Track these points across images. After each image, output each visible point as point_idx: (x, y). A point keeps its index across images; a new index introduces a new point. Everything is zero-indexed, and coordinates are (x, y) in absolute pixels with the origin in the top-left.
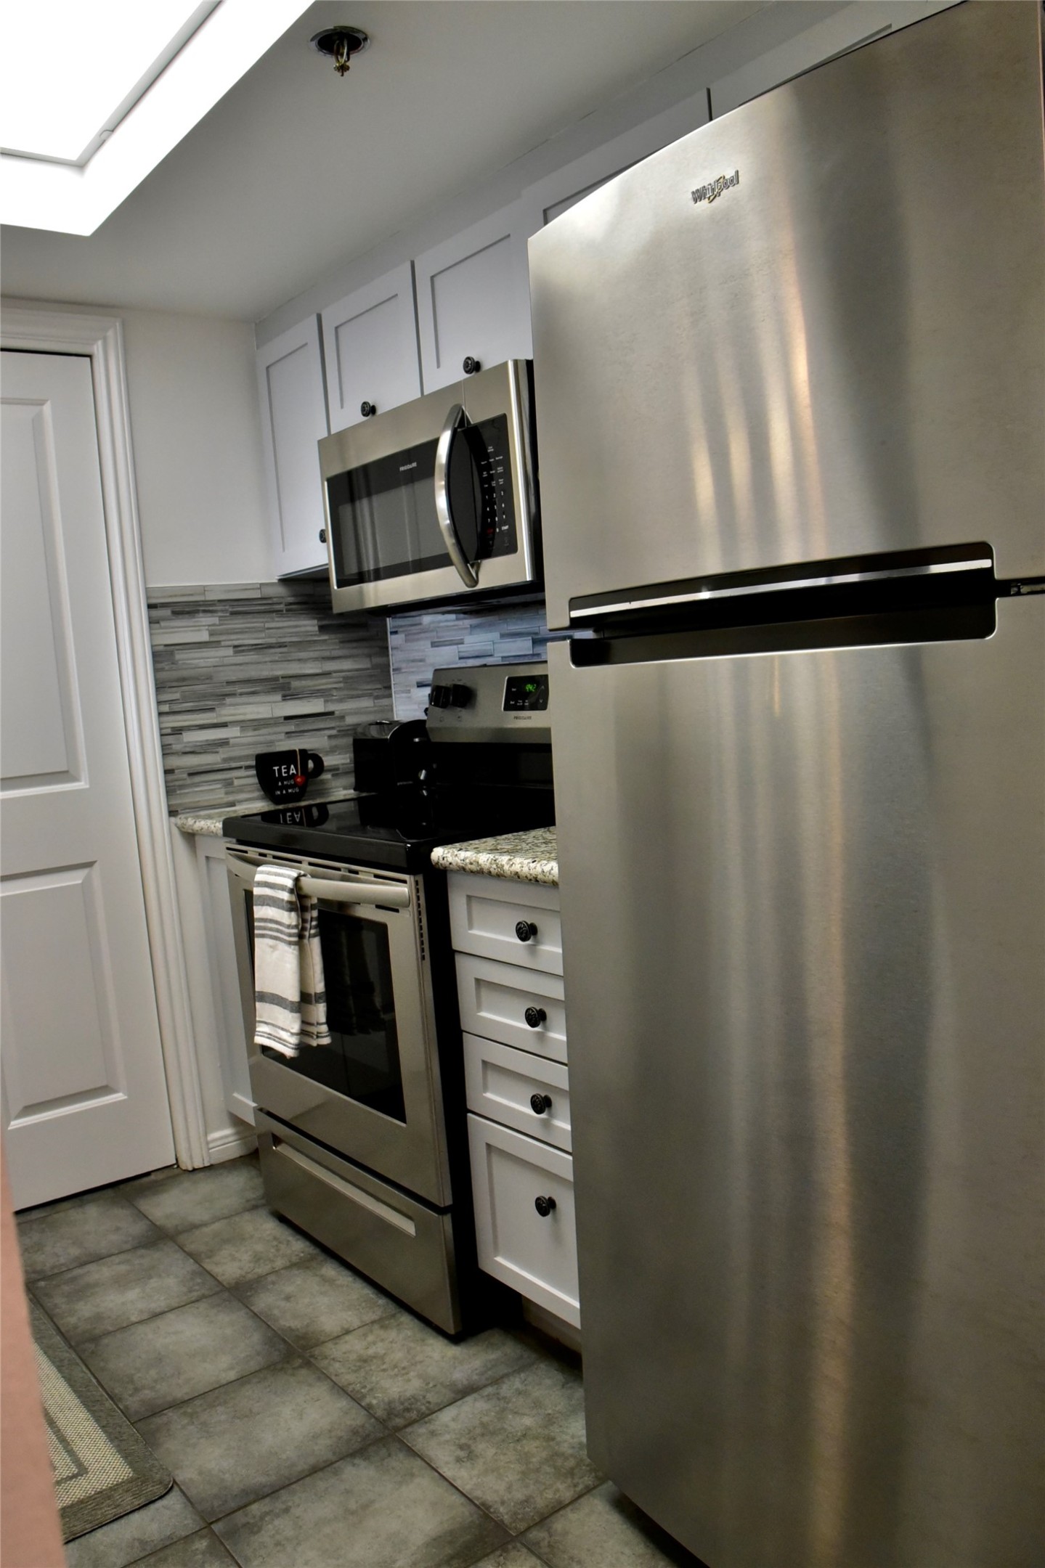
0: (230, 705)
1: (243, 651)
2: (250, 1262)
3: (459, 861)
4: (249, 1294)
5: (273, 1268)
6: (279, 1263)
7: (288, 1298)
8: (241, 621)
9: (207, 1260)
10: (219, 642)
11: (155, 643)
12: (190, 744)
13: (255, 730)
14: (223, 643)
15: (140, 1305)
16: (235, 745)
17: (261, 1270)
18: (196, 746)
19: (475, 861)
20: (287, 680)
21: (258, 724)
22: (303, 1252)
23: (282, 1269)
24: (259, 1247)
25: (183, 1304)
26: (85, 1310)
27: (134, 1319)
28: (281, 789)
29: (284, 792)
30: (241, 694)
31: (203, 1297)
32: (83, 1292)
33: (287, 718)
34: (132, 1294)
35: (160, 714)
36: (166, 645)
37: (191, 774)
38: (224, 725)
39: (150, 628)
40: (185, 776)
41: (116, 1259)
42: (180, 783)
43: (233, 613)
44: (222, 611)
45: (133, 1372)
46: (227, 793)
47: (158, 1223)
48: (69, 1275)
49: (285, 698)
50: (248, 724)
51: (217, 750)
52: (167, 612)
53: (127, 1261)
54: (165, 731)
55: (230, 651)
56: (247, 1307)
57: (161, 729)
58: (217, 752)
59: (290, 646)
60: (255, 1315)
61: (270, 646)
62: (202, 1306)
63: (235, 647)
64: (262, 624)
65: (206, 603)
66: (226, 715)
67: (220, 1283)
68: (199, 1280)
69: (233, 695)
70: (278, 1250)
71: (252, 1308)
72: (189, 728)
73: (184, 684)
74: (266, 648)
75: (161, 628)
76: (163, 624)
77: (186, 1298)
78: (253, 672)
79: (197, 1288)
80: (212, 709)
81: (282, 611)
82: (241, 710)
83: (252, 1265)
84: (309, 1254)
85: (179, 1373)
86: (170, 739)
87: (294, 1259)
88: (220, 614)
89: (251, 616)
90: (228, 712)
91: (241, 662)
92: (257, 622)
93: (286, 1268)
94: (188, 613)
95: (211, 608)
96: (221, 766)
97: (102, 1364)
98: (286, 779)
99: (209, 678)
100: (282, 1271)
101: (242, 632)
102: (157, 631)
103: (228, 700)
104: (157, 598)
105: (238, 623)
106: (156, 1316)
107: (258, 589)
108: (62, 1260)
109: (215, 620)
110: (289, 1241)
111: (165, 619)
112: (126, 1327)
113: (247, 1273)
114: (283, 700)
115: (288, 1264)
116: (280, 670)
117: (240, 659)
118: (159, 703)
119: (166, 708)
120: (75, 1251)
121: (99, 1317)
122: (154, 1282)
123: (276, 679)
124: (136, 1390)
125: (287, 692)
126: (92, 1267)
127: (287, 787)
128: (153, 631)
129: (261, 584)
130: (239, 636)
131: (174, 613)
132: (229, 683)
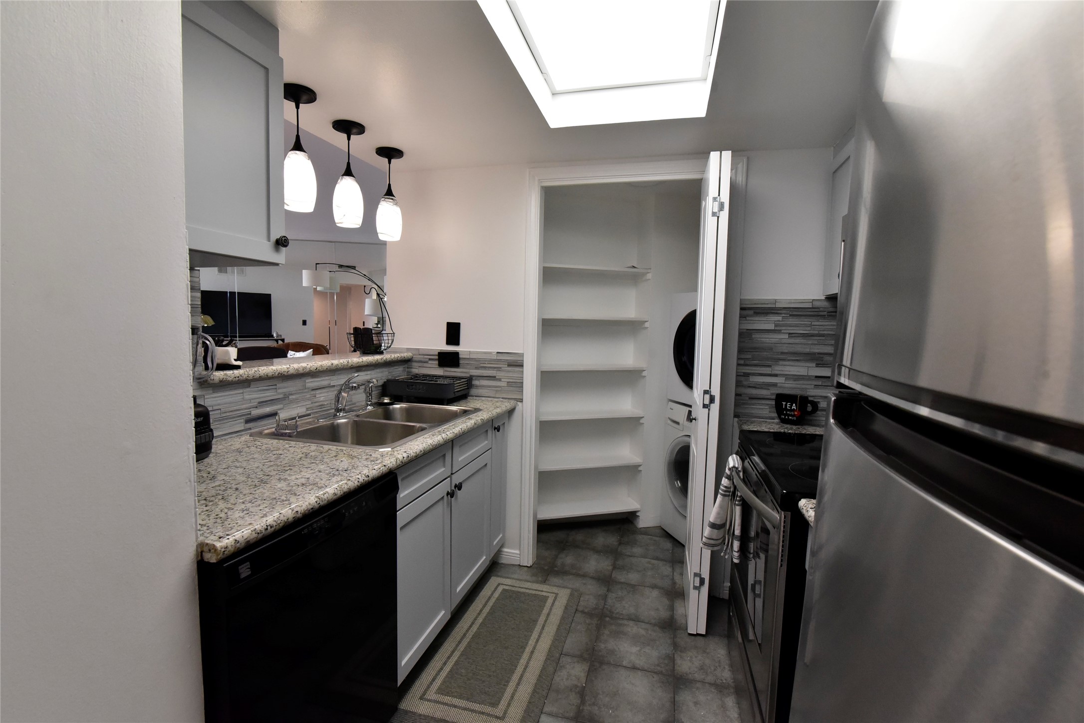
0: (782, 365)
1: (795, 336)
2: (696, 667)
4: (681, 687)
5: (704, 680)
6: (710, 679)
7: (696, 703)
8: (797, 320)
9: (679, 653)
10: (781, 330)
11: (740, 328)
12: (753, 383)
13: (795, 381)
14: (782, 331)
15: (633, 658)
16: (781, 387)
17: (697, 676)
18: (757, 384)
20: (822, 356)
21: (797, 378)
22: (726, 680)
23: (708, 683)
24: (707, 662)
25: (650, 670)
26: (612, 644)
27: (625, 663)
28: (785, 415)
29: (787, 417)
30: (789, 360)
31: (661, 673)
32: (617, 634)
33: (816, 377)
34: (635, 649)
35: (738, 365)
36: (747, 330)
37: (750, 398)
38: (776, 375)
39: (740, 320)
40: (747, 398)
41: (643, 625)
42: (744, 401)
43: (791, 315)
44: (785, 314)
45: (601, 693)
46: (770, 412)
47: (675, 617)
48: (621, 622)
49: (818, 365)
50: (791, 377)
51: (769, 388)
52: (751, 312)
53: (646, 629)
54: (739, 374)
55: (787, 336)
56: (674, 694)
57: (737, 372)
58: (769, 389)
59: (827, 336)
60: (674, 702)
61: (813, 335)
62: (656, 678)
63: (789, 334)
64: (810, 323)
65: (775, 309)
66: (777, 370)
67: (674, 670)
68: (666, 662)
69: (784, 360)
70: (715, 670)
71: (676, 696)
72: (754, 374)
73: (755, 351)
74: (810, 336)
75: (746, 320)
76: (747, 318)
77: (653, 667)
78: (799, 349)
79: (663, 665)
80: (769, 366)
81: (825, 316)
82: (788, 368)
83: (696, 670)
84: (728, 684)
85: (616, 709)
86: (742, 379)
87: (719, 682)
88: (783, 315)
89: (803, 317)
90: (777, 369)
91: (792, 343)
92: (806, 321)
93: (710, 684)
94: (763, 313)
95: (778, 312)
96: (769, 397)
97: (593, 679)
98: (789, 410)
99: (771, 349)
100: (707, 684)
101: (796, 326)
102: (743, 322)
103: (781, 363)
104: (746, 304)
105: (792, 321)
106: (634, 668)
107: (810, 302)
108: (624, 612)
109: (780, 318)
110: (724, 668)
111: (751, 316)
112: (618, 666)
113: (690, 673)
114: (816, 366)
115: (713, 682)
116: (816, 349)
117: (792, 341)
118: (738, 359)
119: (742, 362)
120: (632, 610)
121: (612, 652)
122: (647, 650)
123: (814, 354)
124: (594, 704)
125: (820, 362)
126: (631, 623)
127: (789, 415)
128: (741, 322)
129: (813, 300)
130: (795, 328)
131: (755, 313)
132: (782, 353)
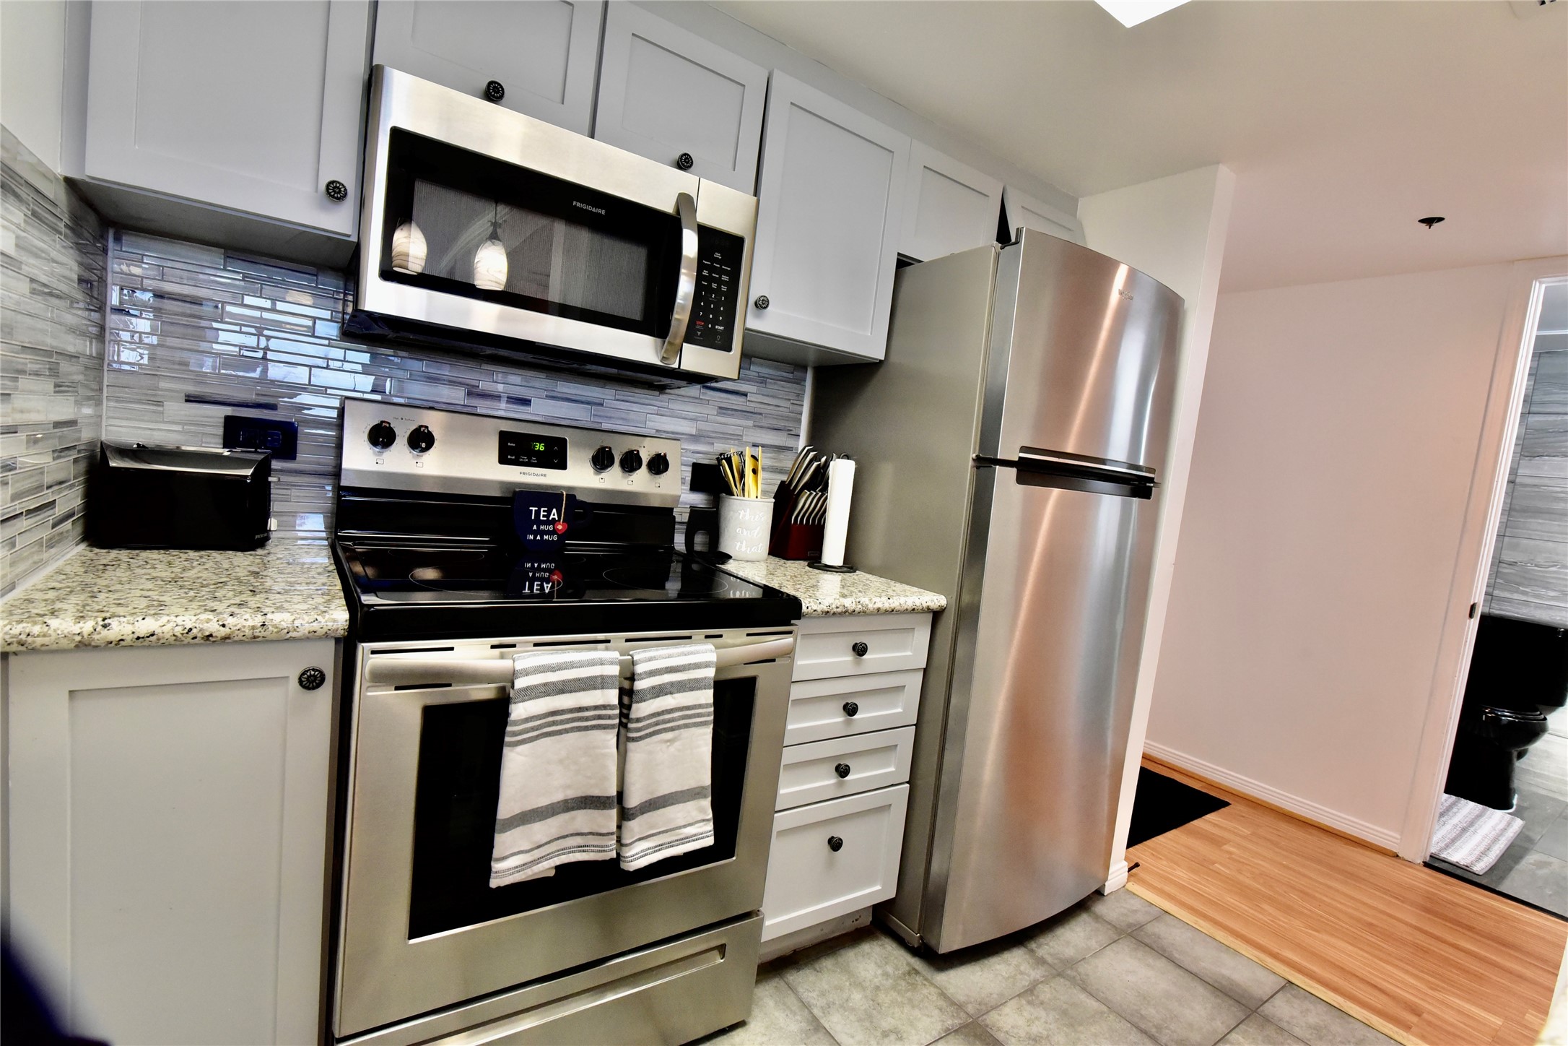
3: (825, 608)
19: (840, 605)
